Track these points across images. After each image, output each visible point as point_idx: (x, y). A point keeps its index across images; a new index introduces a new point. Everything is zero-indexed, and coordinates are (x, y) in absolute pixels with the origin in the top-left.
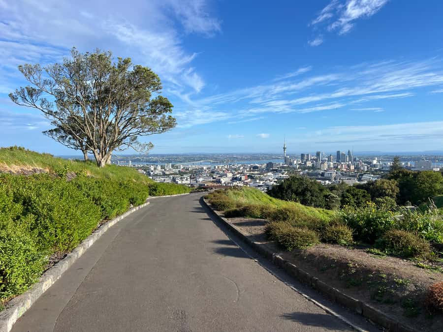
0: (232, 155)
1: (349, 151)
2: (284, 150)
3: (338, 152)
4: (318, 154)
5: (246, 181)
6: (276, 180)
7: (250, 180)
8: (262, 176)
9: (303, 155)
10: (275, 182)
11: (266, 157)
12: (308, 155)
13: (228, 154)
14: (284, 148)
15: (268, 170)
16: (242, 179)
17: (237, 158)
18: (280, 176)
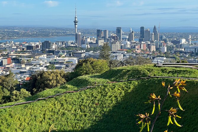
0: (14, 28)
1: (155, 28)
2: (75, 24)
3: (142, 28)
4: (118, 30)
5: (7, 66)
6: (48, 64)
7: (14, 64)
8: (32, 59)
9: (99, 31)
10: (46, 67)
11: (58, 33)
12: (105, 31)
13: (7, 28)
14: (75, 22)
15: (43, 52)
16: (4, 64)
17: (18, 33)
18: (55, 60)
